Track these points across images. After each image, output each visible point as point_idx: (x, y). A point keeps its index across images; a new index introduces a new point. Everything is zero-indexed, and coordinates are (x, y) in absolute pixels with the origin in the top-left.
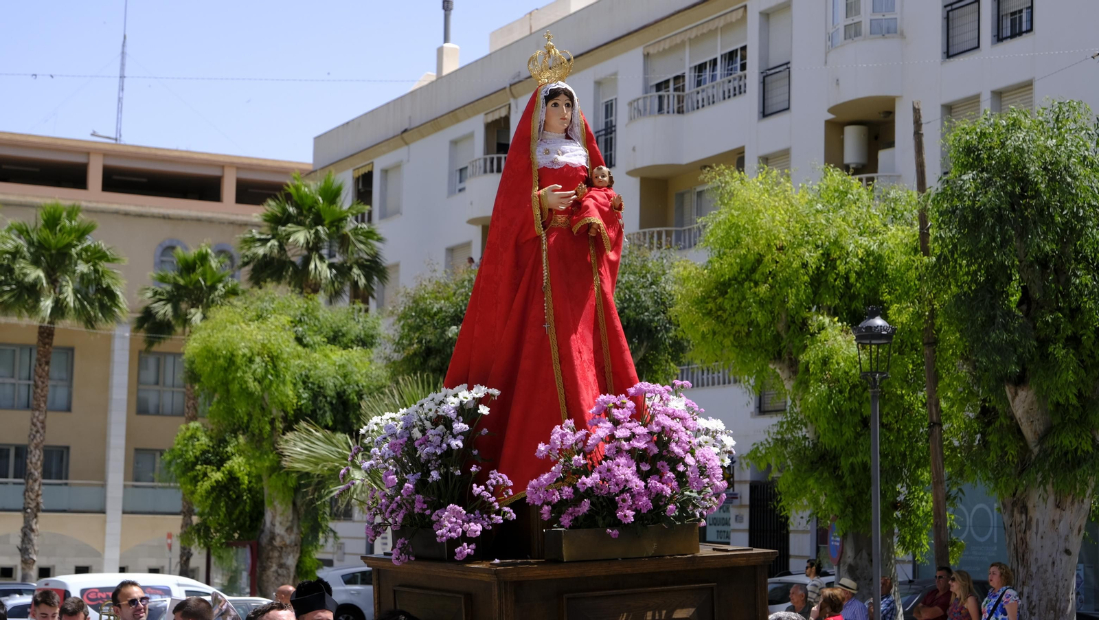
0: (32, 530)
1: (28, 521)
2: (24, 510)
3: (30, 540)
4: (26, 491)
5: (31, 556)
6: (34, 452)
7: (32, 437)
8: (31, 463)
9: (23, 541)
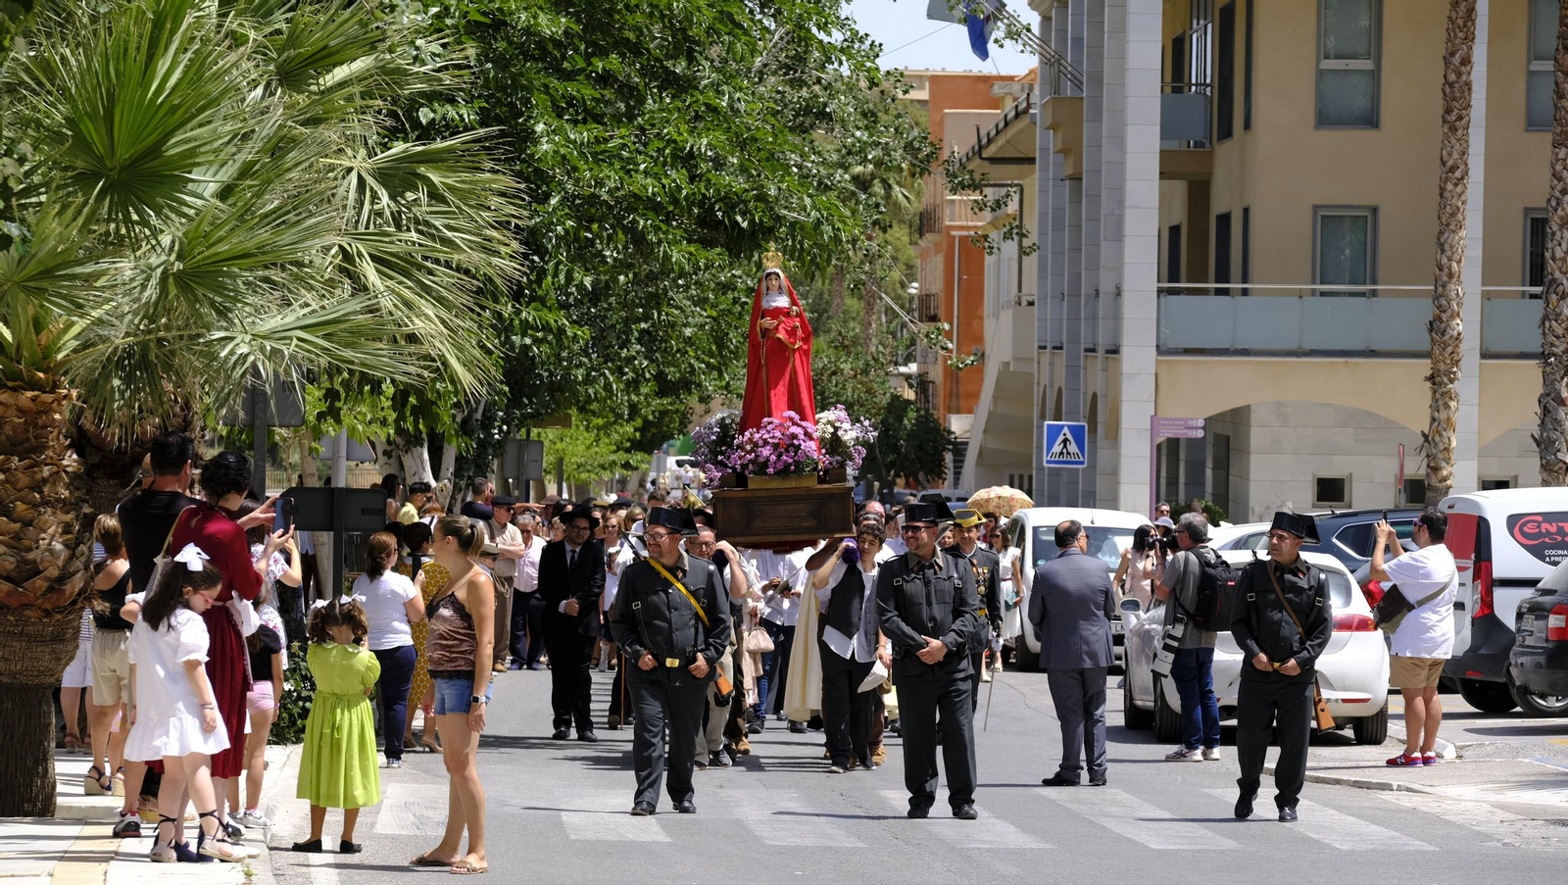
0: (1561, 402)
1: (1553, 382)
2: (1543, 356)
3: (1558, 422)
4: (1546, 318)
5: (1560, 455)
6: (1558, 236)
7: (1554, 203)
8: (1554, 259)
9: (1542, 424)
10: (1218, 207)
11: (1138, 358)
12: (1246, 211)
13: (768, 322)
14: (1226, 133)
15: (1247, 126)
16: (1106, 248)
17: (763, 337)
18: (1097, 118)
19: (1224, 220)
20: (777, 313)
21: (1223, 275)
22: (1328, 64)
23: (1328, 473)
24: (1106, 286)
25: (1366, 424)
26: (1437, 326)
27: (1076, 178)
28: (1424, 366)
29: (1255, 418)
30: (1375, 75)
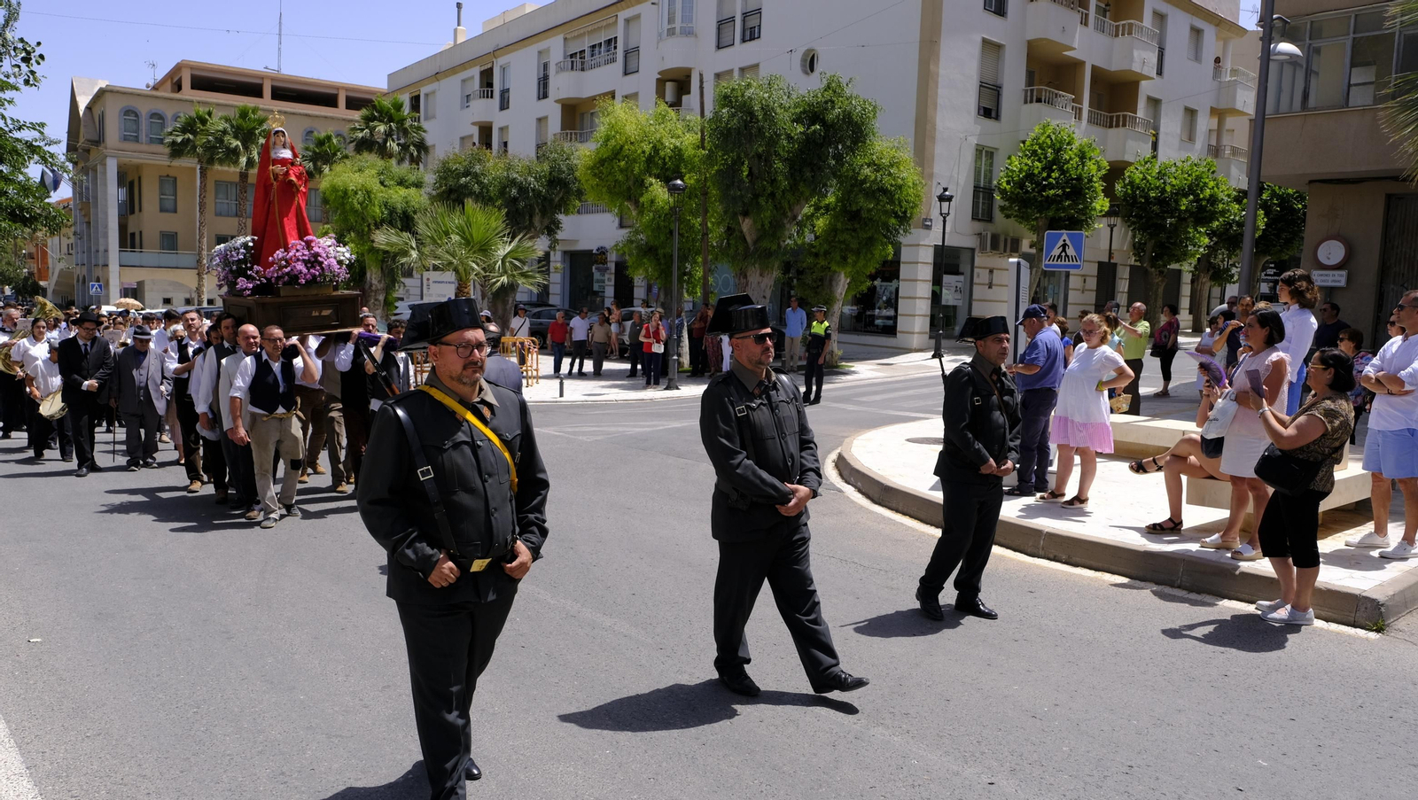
10: (130, 230)
11: (114, 267)
12: (141, 232)
13: (278, 169)
14: (132, 212)
15: (140, 210)
16: (101, 241)
17: (275, 180)
18: (96, 206)
19: (133, 235)
20: (284, 162)
21: (133, 246)
22: (162, 197)
23: (166, 297)
24: (101, 249)
25: (178, 286)
26: (199, 261)
27: (89, 223)
28: (196, 271)
29: (146, 283)
30: (175, 200)
